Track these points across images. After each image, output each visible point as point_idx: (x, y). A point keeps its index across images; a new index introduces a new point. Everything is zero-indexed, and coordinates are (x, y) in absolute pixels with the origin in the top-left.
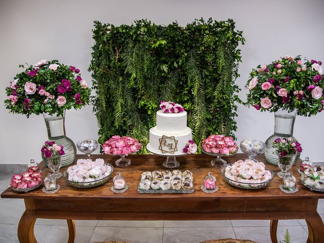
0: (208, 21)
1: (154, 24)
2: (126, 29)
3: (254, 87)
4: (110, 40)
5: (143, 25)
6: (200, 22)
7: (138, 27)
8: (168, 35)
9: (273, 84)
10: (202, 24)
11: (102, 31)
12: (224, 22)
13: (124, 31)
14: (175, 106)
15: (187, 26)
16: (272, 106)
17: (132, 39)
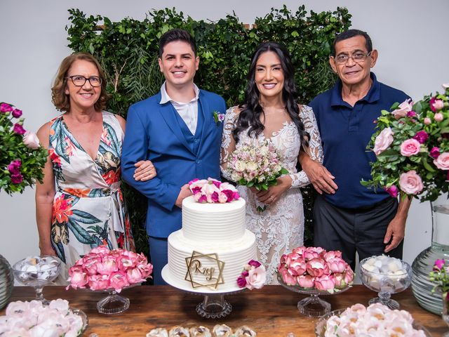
0: (297, 13)
1: (190, 19)
2: (133, 26)
3: (384, 148)
4: (100, 49)
5: (168, 20)
6: (282, 14)
7: (158, 23)
8: (216, 41)
9: (424, 142)
10: (285, 18)
11: (86, 29)
12: (329, 14)
13: (129, 31)
14: (222, 189)
15: (257, 22)
16: (424, 190)
17: (144, 49)
